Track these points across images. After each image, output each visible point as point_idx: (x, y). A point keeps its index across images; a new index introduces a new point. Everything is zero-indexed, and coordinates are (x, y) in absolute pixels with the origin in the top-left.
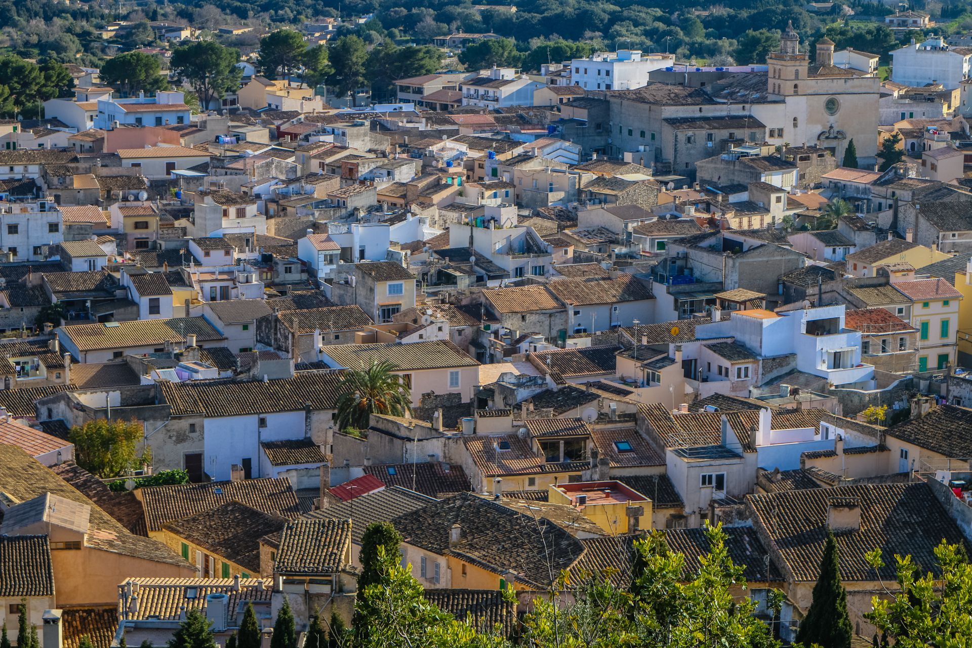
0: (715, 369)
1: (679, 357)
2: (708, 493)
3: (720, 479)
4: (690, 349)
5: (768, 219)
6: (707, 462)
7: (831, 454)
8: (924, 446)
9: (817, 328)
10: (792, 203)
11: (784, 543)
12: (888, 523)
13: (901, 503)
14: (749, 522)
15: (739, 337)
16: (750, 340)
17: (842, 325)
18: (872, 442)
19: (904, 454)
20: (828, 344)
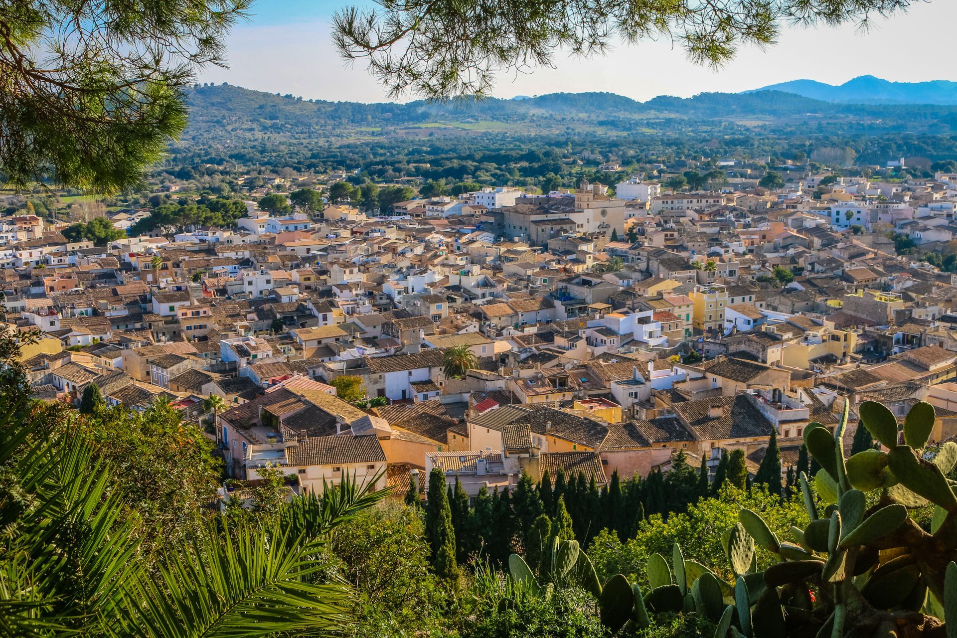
0: (599, 341)
1: (584, 336)
2: (631, 400)
3: (636, 393)
4: (589, 332)
5: (585, 266)
6: (630, 387)
7: (684, 381)
8: (724, 376)
9: (643, 321)
10: (595, 259)
11: (693, 424)
12: (732, 413)
13: (735, 404)
14: (674, 415)
15: (608, 326)
16: (614, 327)
17: (652, 319)
18: (700, 375)
19: (715, 380)
20: (647, 328)
